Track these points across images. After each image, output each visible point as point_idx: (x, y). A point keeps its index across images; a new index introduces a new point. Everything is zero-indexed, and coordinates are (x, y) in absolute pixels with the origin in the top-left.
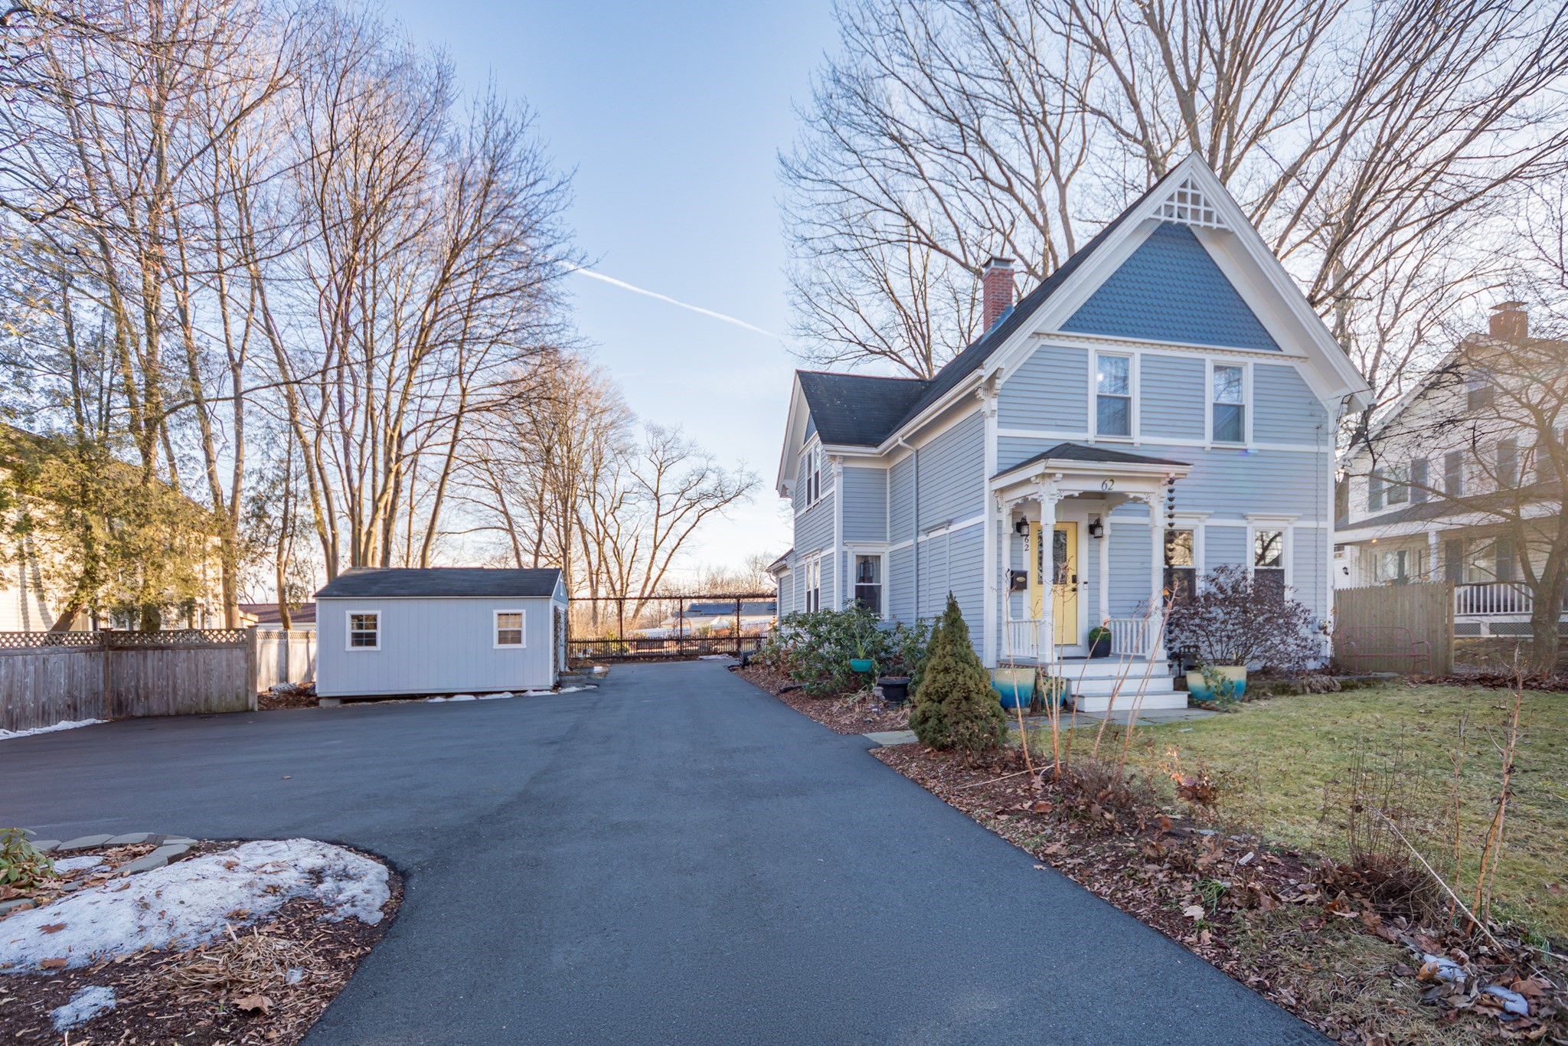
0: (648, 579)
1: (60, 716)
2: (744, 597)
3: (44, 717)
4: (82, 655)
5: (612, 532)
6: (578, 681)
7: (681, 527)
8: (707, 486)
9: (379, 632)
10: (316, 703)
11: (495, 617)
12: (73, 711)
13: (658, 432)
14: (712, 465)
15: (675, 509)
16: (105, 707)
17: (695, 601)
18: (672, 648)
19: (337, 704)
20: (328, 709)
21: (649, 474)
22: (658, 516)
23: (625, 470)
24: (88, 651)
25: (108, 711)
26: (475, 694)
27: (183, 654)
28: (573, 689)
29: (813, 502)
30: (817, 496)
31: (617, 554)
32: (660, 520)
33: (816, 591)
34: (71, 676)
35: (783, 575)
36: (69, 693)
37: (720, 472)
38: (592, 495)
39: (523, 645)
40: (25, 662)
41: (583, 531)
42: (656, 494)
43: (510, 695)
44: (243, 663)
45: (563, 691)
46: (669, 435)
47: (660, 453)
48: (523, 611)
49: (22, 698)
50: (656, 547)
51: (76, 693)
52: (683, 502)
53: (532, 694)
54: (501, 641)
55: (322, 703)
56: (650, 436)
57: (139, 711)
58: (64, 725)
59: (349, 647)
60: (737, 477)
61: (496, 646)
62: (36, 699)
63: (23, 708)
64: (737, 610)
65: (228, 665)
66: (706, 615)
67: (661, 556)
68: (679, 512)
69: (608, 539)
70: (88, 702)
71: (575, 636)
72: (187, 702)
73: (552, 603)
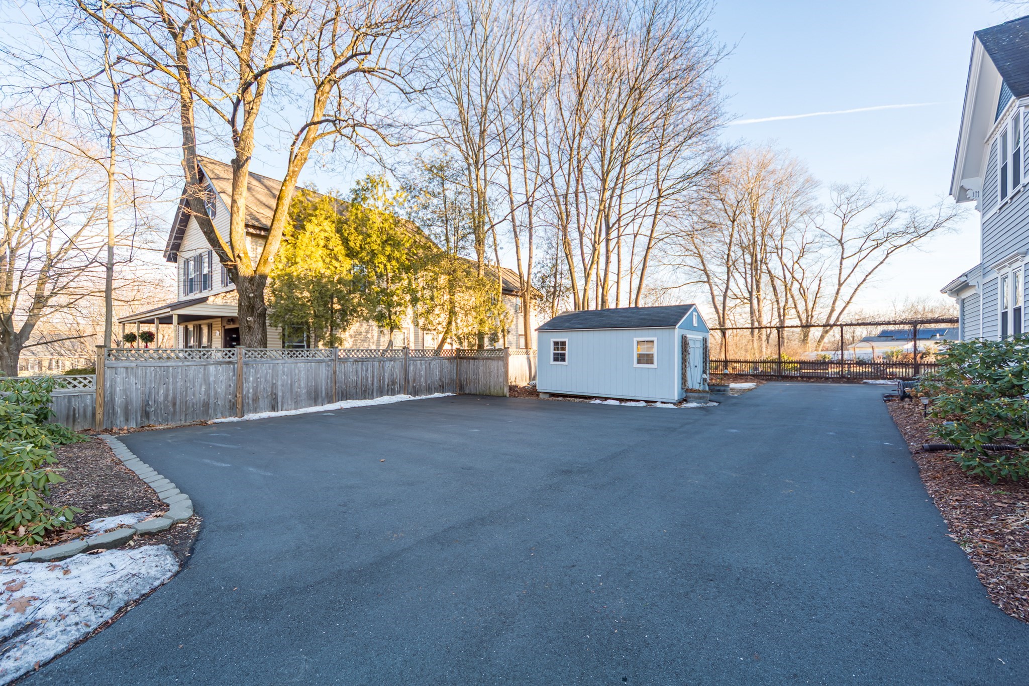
0: (832, 311)
1: (437, 391)
2: (922, 322)
3: (429, 390)
4: (446, 361)
5: (798, 276)
6: (700, 398)
7: (868, 265)
8: (897, 224)
9: (567, 352)
10: (538, 396)
11: (635, 344)
12: (442, 388)
13: (842, 189)
14: (902, 206)
15: (860, 250)
16: (456, 387)
17: (885, 328)
18: (833, 370)
19: (547, 397)
20: (544, 400)
21: (832, 224)
22: (842, 258)
23: (812, 226)
24: (449, 359)
25: (457, 389)
26: (621, 400)
27: (481, 362)
28: (693, 405)
29: (1010, 192)
30: (1016, 182)
31: (803, 294)
32: (844, 262)
33: (1017, 311)
34: (441, 371)
35: (965, 295)
36: (440, 379)
37: (914, 212)
38: (779, 250)
39: (655, 366)
40: (421, 364)
41: (772, 278)
42: (840, 241)
43: (644, 404)
44: (503, 370)
45: (685, 405)
46: (854, 190)
47: (844, 207)
48: (655, 339)
49: (420, 381)
50: (840, 285)
51: (444, 380)
52: (869, 243)
53: (659, 405)
54: (639, 362)
55: (541, 396)
56: (835, 194)
57: (467, 392)
58: (436, 395)
59: (552, 362)
60: (935, 211)
61: (636, 365)
62: (426, 382)
63: (420, 386)
64: (915, 336)
65: (498, 370)
66: (897, 340)
67: (846, 292)
68: (864, 254)
69: (795, 282)
70: (449, 384)
71: (712, 358)
72: (483, 388)
73: (677, 332)
